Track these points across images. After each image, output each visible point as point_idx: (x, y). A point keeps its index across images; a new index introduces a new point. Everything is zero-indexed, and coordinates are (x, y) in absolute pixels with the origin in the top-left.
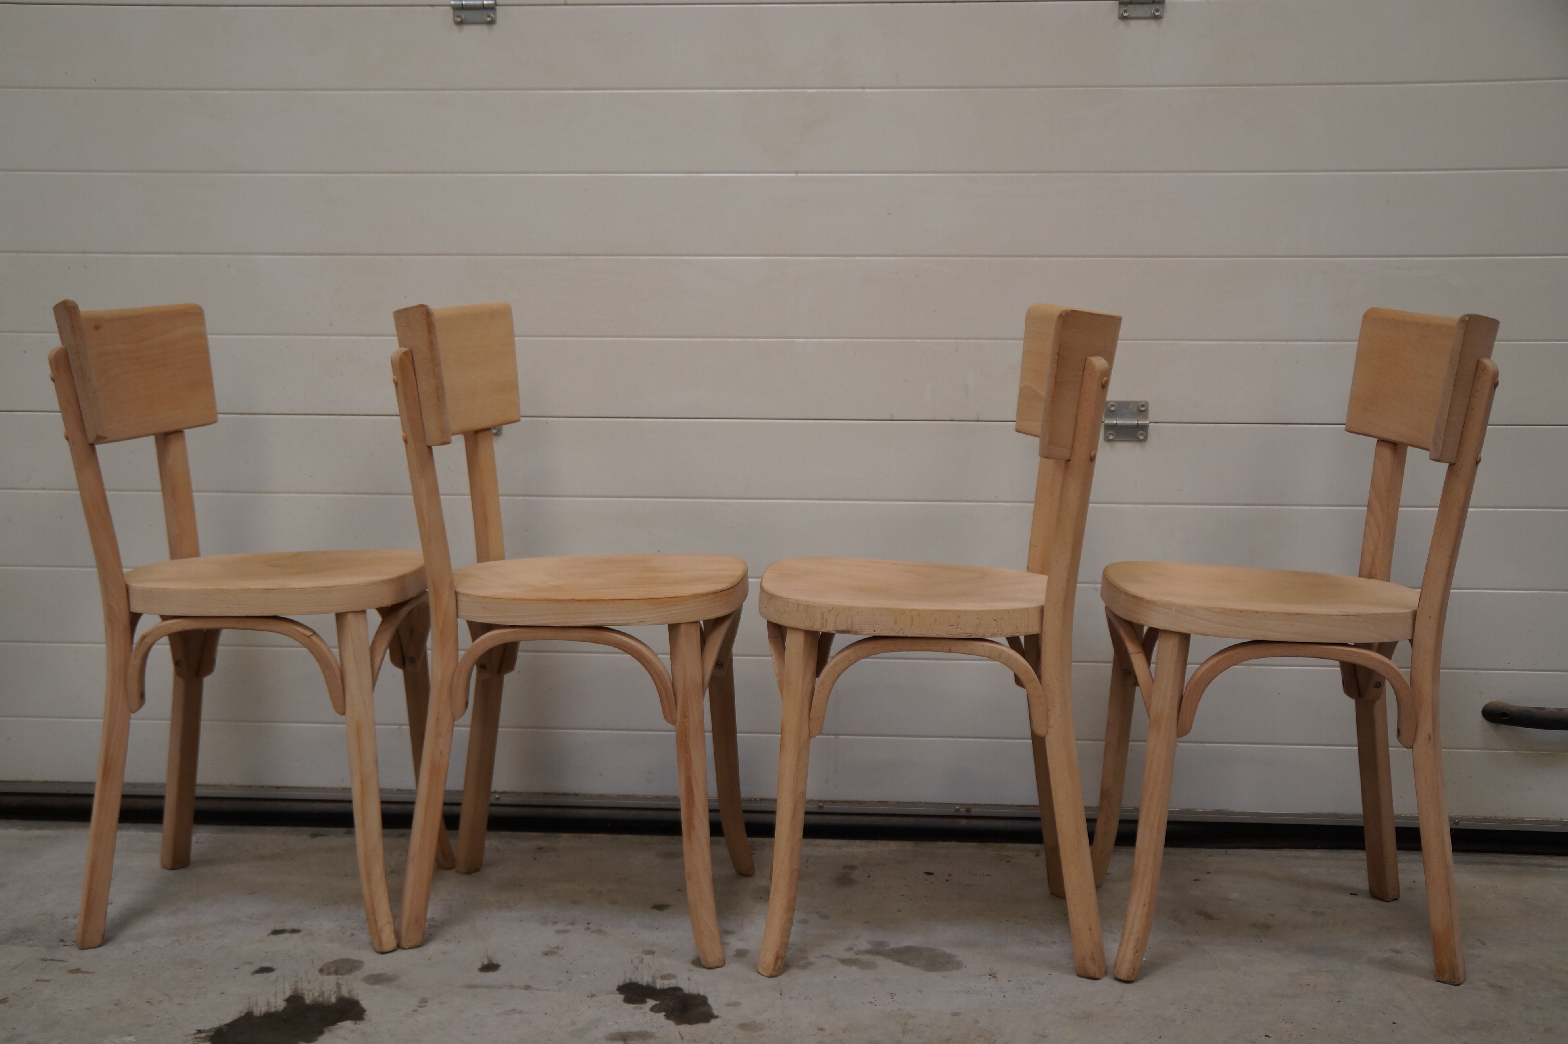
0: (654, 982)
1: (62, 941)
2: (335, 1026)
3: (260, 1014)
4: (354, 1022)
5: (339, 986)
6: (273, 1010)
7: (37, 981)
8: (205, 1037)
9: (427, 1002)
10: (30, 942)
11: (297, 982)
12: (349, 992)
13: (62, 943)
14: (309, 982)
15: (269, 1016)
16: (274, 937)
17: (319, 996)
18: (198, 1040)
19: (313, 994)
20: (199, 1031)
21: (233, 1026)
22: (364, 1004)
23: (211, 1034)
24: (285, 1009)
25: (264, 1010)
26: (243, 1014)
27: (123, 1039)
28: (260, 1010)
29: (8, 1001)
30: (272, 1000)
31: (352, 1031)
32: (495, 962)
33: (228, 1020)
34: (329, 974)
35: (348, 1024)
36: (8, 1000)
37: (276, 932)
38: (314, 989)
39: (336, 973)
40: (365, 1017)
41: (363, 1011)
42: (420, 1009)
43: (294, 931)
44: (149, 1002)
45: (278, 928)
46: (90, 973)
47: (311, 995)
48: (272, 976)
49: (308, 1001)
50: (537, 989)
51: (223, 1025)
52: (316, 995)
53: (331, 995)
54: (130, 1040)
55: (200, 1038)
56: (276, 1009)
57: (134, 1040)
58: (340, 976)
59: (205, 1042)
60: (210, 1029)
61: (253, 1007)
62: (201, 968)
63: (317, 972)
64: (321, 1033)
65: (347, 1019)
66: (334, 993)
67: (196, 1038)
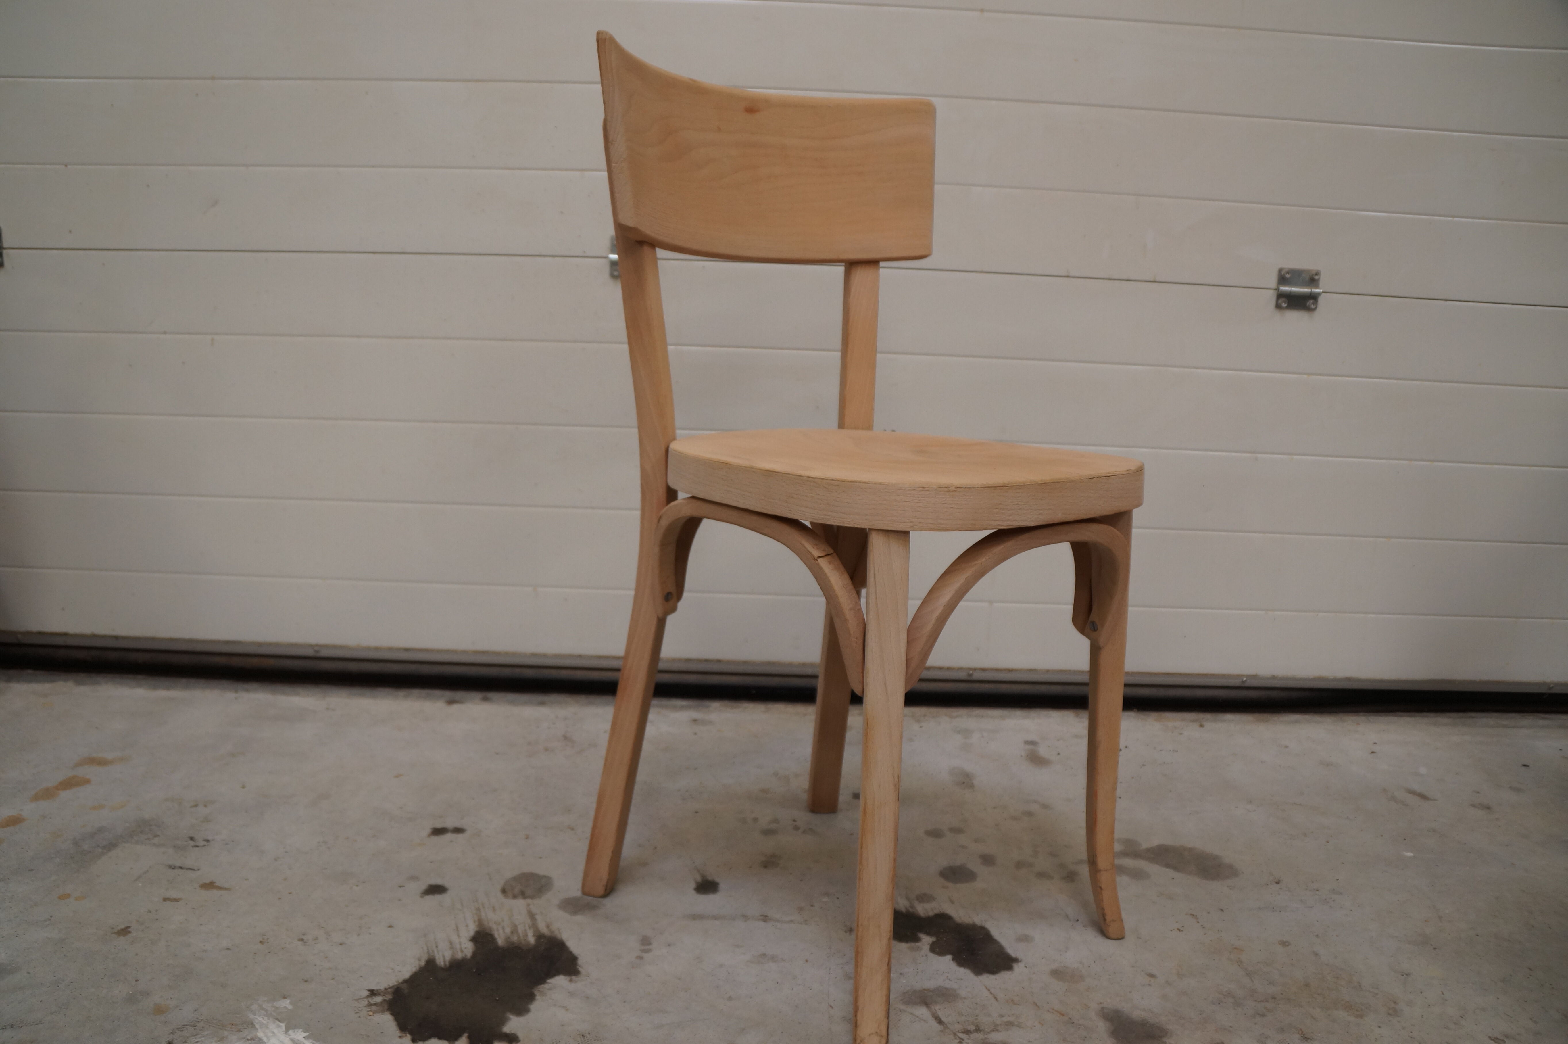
0: (912, 906)
1: (192, 839)
2: (546, 986)
3: (445, 965)
4: (568, 978)
5: (532, 916)
6: (459, 956)
7: (165, 900)
8: (381, 1003)
9: (650, 944)
10: (156, 841)
11: (478, 910)
12: (548, 926)
13: (192, 843)
14: (494, 909)
15: (456, 965)
16: (435, 839)
17: (512, 933)
18: (374, 1008)
19: (503, 928)
20: (373, 993)
21: (412, 981)
22: (573, 945)
23: (389, 997)
24: (474, 954)
25: (448, 955)
26: (423, 963)
27: (277, 1004)
28: (444, 957)
29: (130, 932)
30: (454, 938)
31: (571, 994)
32: (710, 878)
33: (407, 974)
34: (515, 897)
35: (560, 981)
36: (130, 930)
37: (438, 832)
38: (503, 921)
39: (523, 895)
40: (580, 969)
41: (573, 959)
42: (645, 955)
43: (458, 830)
44: (302, 940)
45: (439, 825)
46: (226, 889)
47: (501, 931)
48: (445, 898)
49: (500, 941)
50: (778, 921)
51: (401, 980)
52: (508, 930)
53: (526, 931)
54: (285, 1007)
55: (376, 1004)
56: (464, 956)
57: (290, 1007)
58: (529, 901)
59: (383, 1011)
60: (386, 989)
61: (433, 951)
62: (357, 886)
63: (500, 895)
64: (531, 997)
65: (557, 973)
66: (530, 928)
67: (370, 1005)
